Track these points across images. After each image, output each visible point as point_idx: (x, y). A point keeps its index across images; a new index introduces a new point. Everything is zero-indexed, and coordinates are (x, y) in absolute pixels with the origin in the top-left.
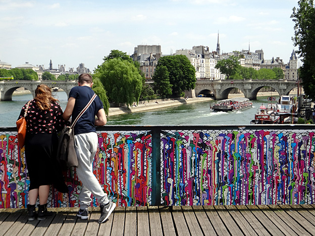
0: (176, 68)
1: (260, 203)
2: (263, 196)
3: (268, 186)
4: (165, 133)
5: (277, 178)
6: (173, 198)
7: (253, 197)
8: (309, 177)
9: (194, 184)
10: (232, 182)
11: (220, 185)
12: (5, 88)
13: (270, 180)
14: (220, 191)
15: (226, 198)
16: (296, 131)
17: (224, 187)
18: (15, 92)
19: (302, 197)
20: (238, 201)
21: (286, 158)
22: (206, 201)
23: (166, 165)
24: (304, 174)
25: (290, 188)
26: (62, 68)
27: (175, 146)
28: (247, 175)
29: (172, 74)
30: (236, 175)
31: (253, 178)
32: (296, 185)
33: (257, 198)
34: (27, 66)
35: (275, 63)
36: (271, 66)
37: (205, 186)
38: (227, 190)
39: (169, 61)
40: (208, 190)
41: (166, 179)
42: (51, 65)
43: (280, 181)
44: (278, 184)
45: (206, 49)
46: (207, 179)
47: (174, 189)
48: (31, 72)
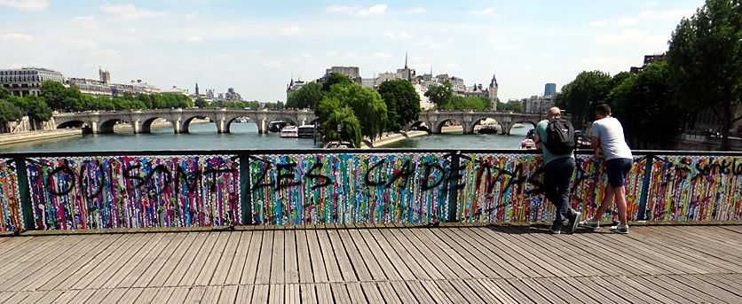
0: (402, 95)
1: (131, 226)
2: (134, 220)
3: (138, 210)
4: (29, 161)
5: (146, 202)
6: (46, 223)
7: (124, 221)
8: (177, 202)
9: (66, 210)
10: (102, 208)
11: (90, 210)
12: (183, 118)
13: (138, 204)
14: (91, 216)
15: (98, 223)
16: (160, 157)
17: (94, 212)
18: (192, 122)
19: (171, 220)
20: (110, 225)
21: (153, 184)
22: (79, 226)
23: (35, 191)
24: (172, 199)
25: (159, 212)
26: (210, 94)
27: (41, 173)
28: (116, 201)
29: (399, 103)
30: (105, 201)
31: (122, 203)
32: (165, 209)
33: (128, 222)
34: (175, 90)
35: (478, 91)
36: (473, 94)
37: (76, 211)
38: (98, 214)
39: (394, 87)
40: (80, 215)
41: (37, 205)
42: (197, 89)
43: (148, 205)
44: (147, 209)
45: (412, 72)
46: (77, 205)
47: (46, 214)
48: (185, 97)
